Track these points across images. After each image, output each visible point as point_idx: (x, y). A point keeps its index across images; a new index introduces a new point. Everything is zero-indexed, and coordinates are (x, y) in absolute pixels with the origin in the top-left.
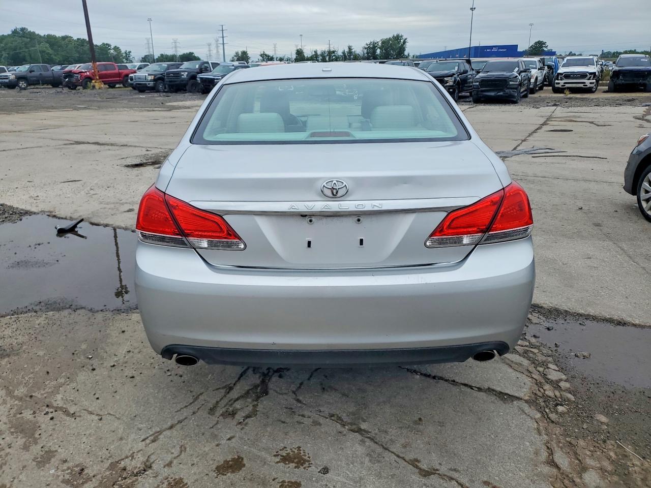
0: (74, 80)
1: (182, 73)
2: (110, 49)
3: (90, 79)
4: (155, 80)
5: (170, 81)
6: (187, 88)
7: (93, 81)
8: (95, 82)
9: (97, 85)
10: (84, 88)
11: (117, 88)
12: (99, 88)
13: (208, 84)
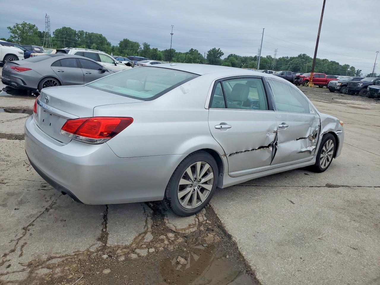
0: (299, 80)
1: (359, 84)
2: (348, 68)
3: (307, 81)
4: (341, 86)
5: (350, 88)
6: (360, 93)
7: (309, 82)
8: (309, 83)
9: (310, 85)
10: (303, 85)
11: (323, 88)
12: (311, 87)
13: (373, 92)
